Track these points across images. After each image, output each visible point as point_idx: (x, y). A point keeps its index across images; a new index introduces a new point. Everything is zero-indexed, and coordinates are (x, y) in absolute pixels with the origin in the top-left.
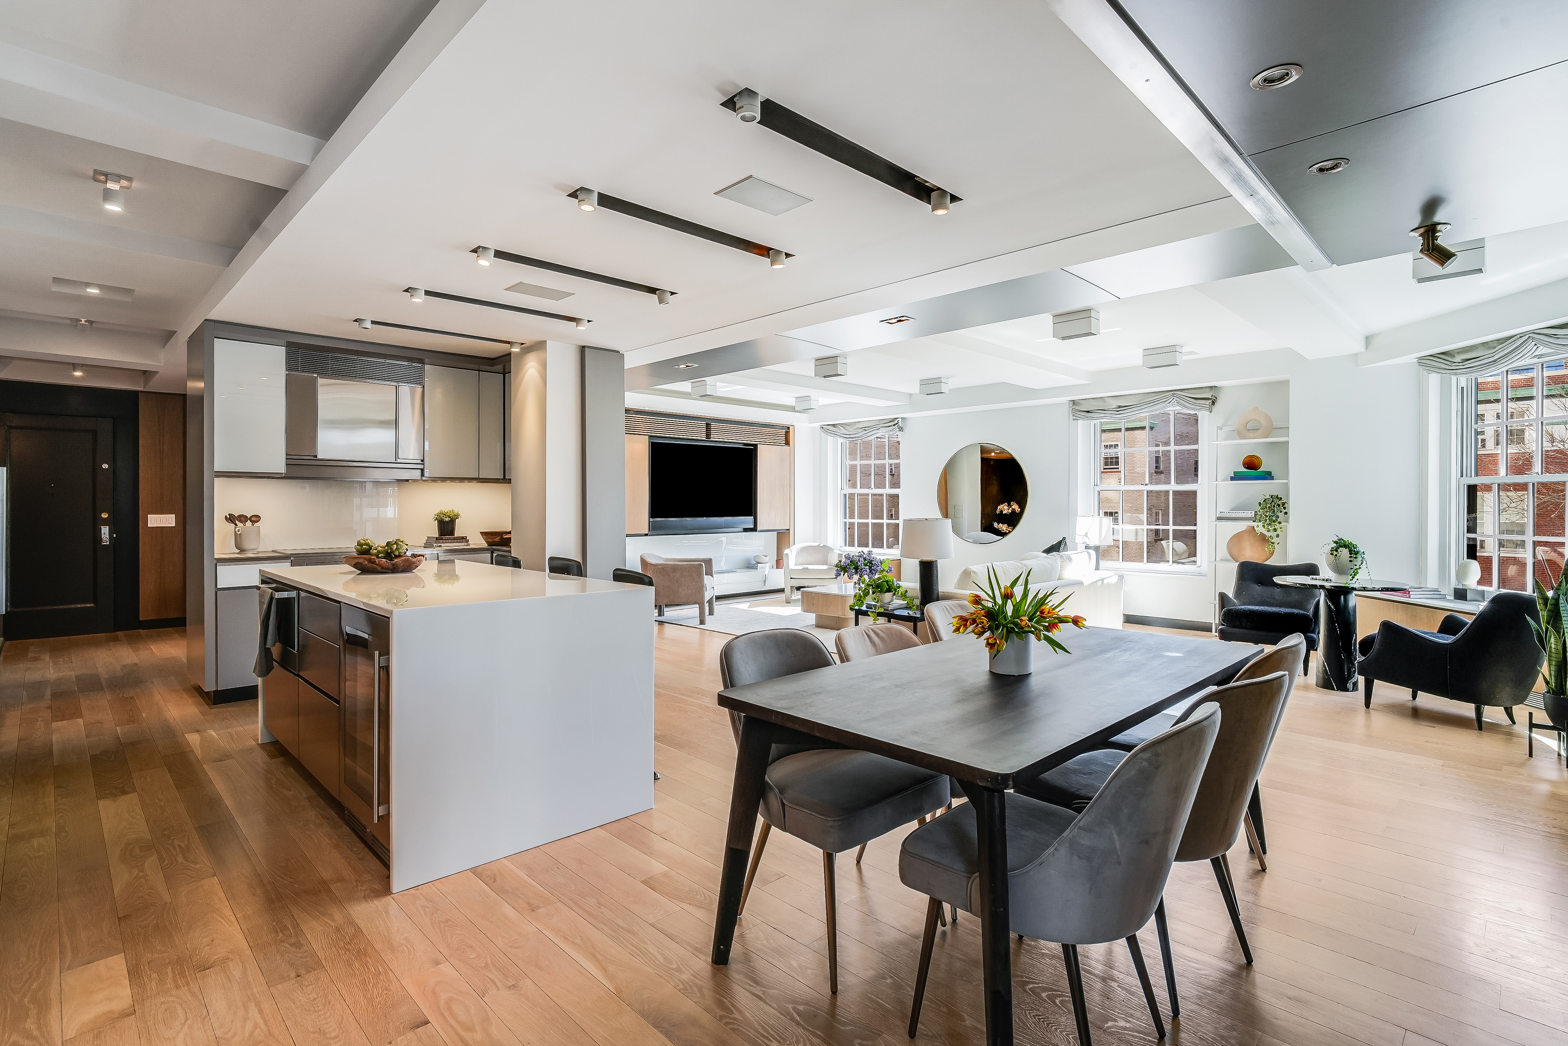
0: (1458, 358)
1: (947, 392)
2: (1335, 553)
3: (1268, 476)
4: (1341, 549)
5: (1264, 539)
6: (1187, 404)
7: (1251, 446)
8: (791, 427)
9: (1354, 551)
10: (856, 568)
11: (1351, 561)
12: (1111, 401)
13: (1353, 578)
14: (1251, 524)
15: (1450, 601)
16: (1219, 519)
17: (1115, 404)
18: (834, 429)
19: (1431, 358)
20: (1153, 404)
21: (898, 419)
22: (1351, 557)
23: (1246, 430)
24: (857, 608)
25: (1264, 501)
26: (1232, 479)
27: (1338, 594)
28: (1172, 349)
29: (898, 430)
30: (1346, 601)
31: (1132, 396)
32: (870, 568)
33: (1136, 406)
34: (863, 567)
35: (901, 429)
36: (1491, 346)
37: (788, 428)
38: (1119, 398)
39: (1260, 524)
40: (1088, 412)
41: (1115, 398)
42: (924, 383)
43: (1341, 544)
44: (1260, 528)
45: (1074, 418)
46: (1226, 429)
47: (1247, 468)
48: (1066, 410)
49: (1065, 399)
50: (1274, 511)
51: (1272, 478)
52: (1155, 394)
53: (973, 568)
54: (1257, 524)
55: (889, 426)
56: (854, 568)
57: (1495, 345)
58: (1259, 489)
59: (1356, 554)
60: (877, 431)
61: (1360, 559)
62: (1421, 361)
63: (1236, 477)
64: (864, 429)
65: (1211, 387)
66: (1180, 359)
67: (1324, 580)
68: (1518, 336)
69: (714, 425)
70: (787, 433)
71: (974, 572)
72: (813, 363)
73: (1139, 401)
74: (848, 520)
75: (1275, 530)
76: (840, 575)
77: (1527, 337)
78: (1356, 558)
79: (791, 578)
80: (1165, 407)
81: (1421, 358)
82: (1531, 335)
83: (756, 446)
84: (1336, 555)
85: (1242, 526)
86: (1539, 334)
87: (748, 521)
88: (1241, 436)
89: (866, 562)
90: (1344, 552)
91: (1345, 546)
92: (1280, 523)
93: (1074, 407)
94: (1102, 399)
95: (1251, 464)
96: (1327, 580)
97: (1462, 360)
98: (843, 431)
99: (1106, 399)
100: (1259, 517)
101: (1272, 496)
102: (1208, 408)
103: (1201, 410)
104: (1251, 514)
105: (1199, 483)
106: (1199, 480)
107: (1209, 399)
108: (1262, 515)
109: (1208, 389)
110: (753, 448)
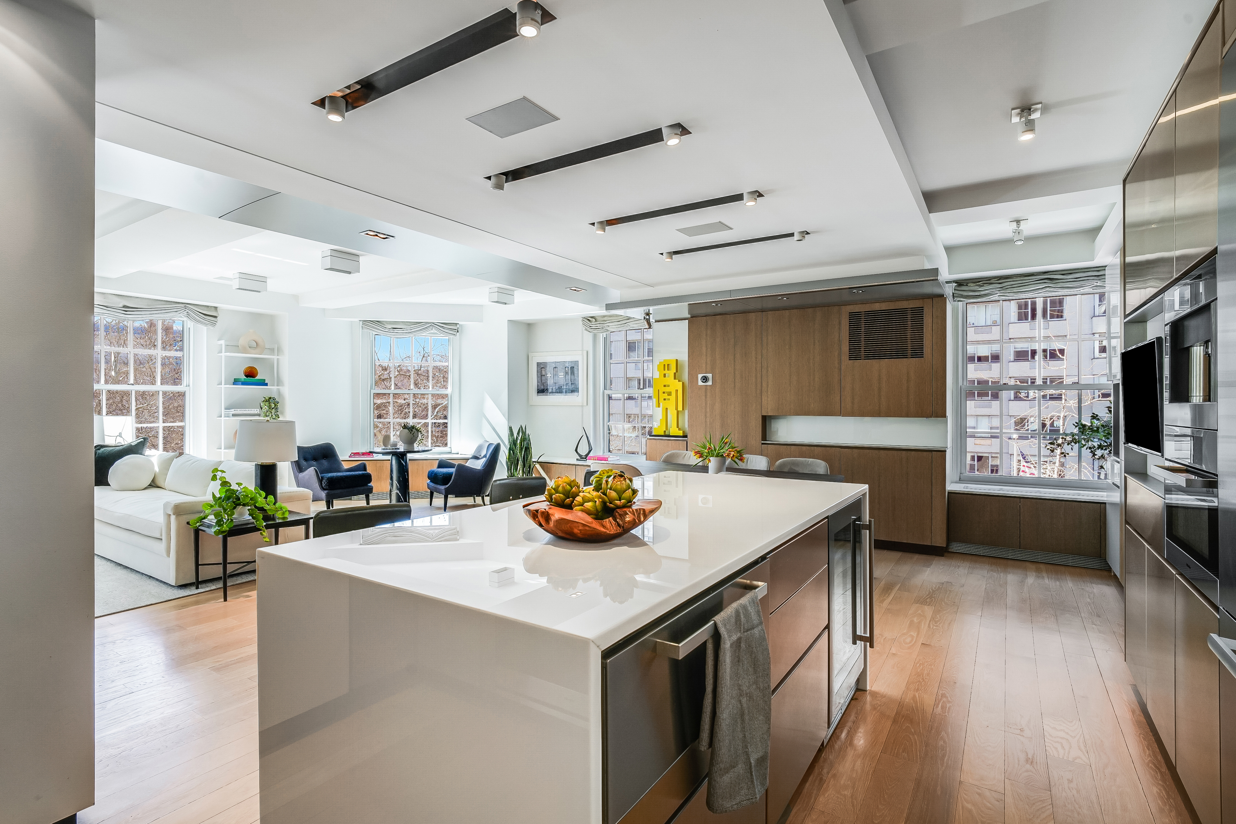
0: (388, 326)
3: (263, 383)
6: (197, 318)
7: (255, 359)
19: (369, 322)
23: (248, 347)
25: (266, 401)
26: (234, 383)
31: (139, 300)
38: (127, 298)
41: (119, 296)
47: (246, 376)
51: (266, 385)
57: (410, 324)
58: (255, 393)
62: (363, 322)
63: (236, 382)
68: (425, 323)
77: (430, 325)
82: (432, 324)
86: (437, 325)
88: (245, 351)
95: (251, 374)
97: (391, 327)
99: (110, 296)
100: (264, 413)
101: (270, 398)
102: (214, 324)
103: (206, 325)
104: (257, 411)
105: (185, 385)
106: (185, 381)
107: (216, 317)
108: (267, 412)
109: (213, 308)
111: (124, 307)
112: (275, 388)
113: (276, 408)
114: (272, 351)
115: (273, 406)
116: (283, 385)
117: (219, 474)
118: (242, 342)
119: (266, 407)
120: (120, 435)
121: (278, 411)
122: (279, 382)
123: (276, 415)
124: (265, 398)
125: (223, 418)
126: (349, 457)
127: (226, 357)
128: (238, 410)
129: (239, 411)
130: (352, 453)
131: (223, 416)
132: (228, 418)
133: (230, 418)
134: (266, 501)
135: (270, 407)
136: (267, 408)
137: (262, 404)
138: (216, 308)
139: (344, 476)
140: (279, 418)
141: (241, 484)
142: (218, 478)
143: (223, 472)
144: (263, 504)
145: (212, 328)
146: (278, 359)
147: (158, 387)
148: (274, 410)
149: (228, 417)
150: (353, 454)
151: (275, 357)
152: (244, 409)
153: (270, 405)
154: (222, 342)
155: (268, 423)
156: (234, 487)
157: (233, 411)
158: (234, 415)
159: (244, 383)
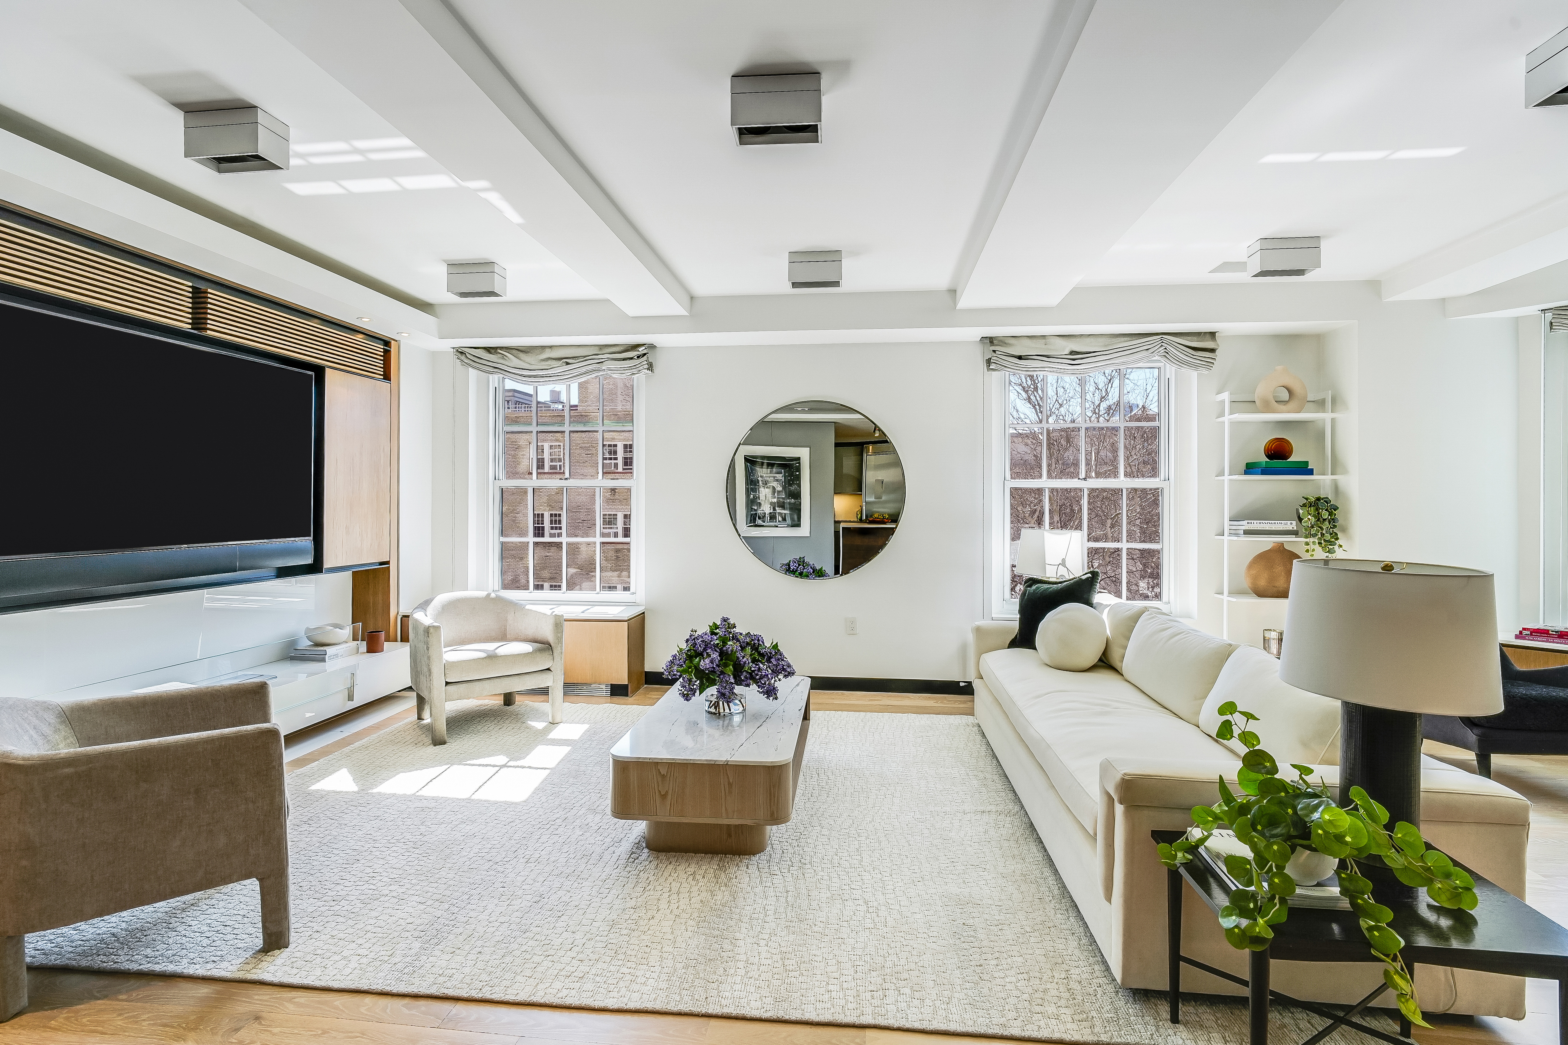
3: (1303, 469)
6: (1179, 356)
7: (1277, 424)
8: (393, 340)
17: (1066, 347)
18: (488, 357)
20: (1129, 352)
21: (644, 347)
23: (1272, 400)
25: (1305, 505)
26: (1249, 472)
29: (646, 367)
31: (1092, 338)
35: (650, 366)
37: (389, 342)
38: (1075, 338)
41: (1065, 338)
42: (798, 257)
45: (992, 366)
47: (1271, 456)
48: (977, 351)
51: (1311, 472)
52: (1131, 337)
55: (625, 359)
58: (1289, 489)
60: (599, 366)
62: (1552, 313)
63: (1250, 469)
64: (566, 361)
65: (1208, 332)
69: (213, 292)
70: (386, 353)
73: (1107, 346)
74: (506, 540)
79: (447, 683)
83: (320, 371)
85: (1268, 543)
87: (303, 548)
88: (1262, 409)
93: (989, 348)
94: (1038, 338)
95: (1277, 452)
100: (1306, 530)
101: (1318, 499)
102: (1210, 364)
103: (1196, 367)
104: (1292, 525)
105: (1162, 477)
106: (1162, 474)
107: (1212, 351)
108: (1312, 527)
109: (1208, 336)
110: (313, 373)
111: (1072, 353)
112: (1328, 478)
113: (1333, 521)
114: (1320, 404)
115: (1325, 515)
116: (1345, 472)
117: (1238, 720)
118: (1263, 390)
119: (1309, 517)
120: (1063, 563)
121: (1335, 526)
122: (1336, 466)
123: (1331, 534)
124: (1307, 499)
125: (1226, 538)
126: (1517, 637)
127: (1232, 424)
128: (1255, 522)
129: (1256, 525)
130: (1524, 629)
131: (1226, 532)
132: (1235, 538)
133: (1240, 539)
134: (1390, 836)
135: (1318, 517)
136: (1313, 520)
137: (1301, 512)
138: (1212, 335)
139: (1535, 699)
140: (1337, 539)
141: (1309, 771)
142: (1236, 734)
143: (1249, 716)
144: (1379, 845)
145: (1205, 372)
146: (1333, 420)
147: (1122, 482)
148: (1327, 523)
149: (1237, 535)
150: (1528, 632)
151: (1325, 416)
152: (1266, 522)
153: (1318, 513)
154: (1225, 396)
155: (1387, 577)
156: (1287, 774)
157: (1245, 525)
158: (1247, 532)
159: (1266, 471)
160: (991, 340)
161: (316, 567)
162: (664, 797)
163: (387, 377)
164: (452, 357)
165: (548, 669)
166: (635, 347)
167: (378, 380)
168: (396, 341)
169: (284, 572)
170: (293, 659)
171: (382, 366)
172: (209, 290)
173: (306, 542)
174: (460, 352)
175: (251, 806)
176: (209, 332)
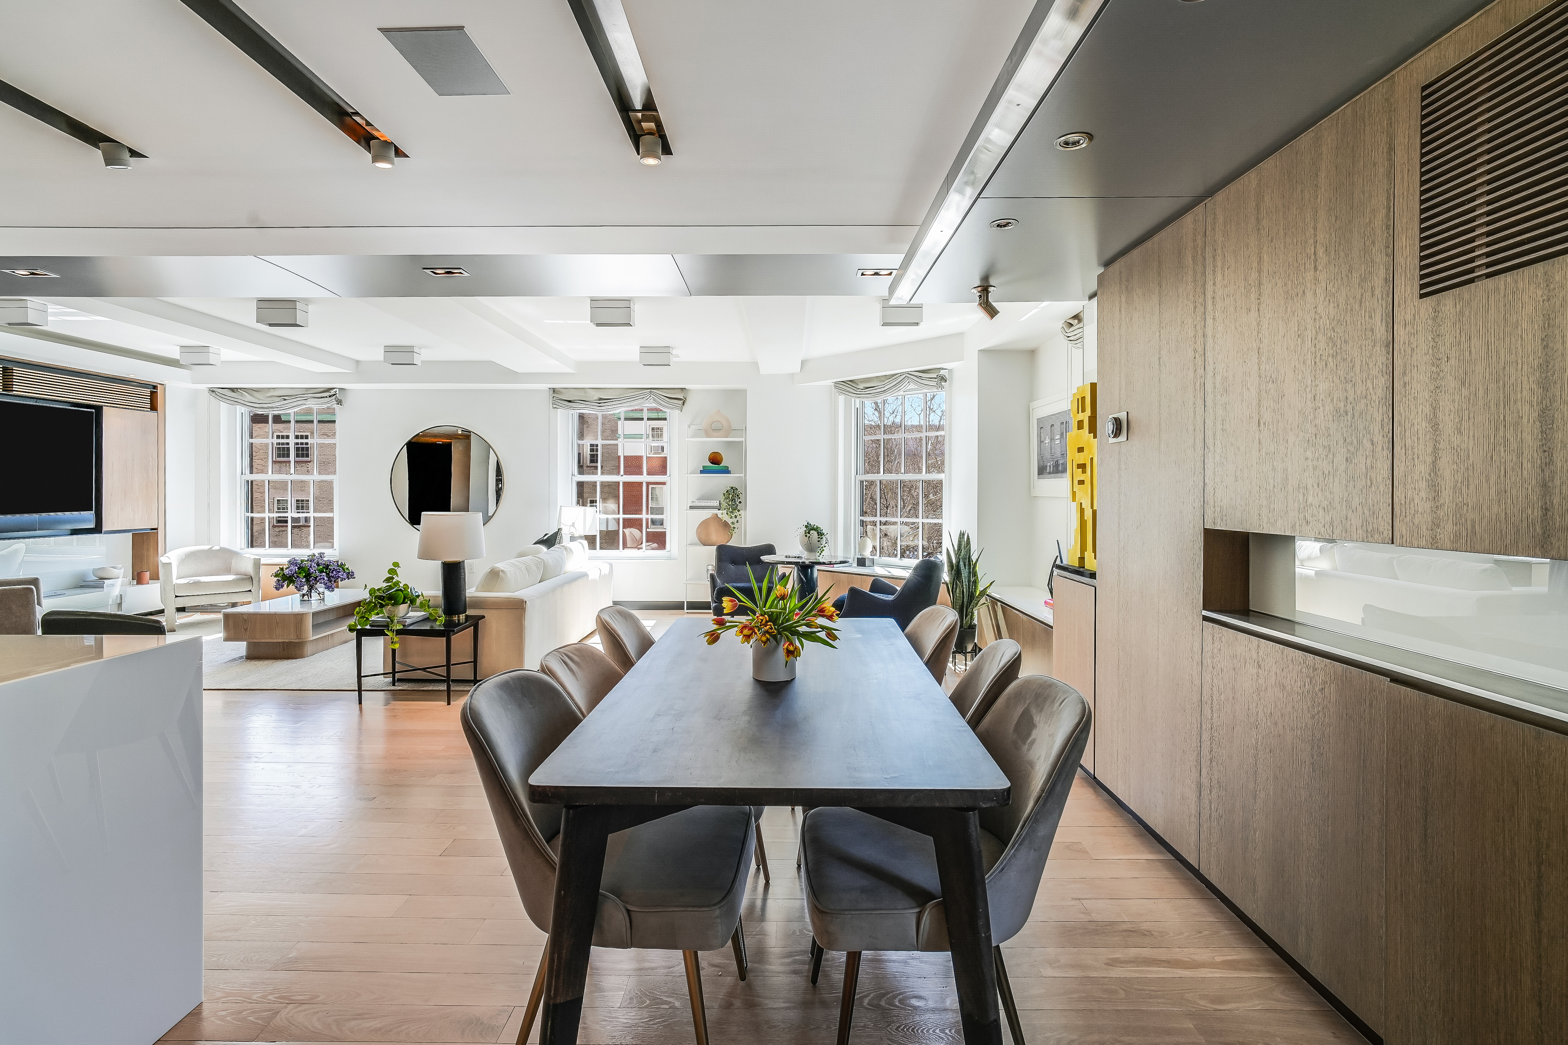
0: (861, 386)
1: (420, 364)
2: (808, 535)
3: (726, 471)
4: (812, 532)
5: (726, 525)
6: (662, 403)
7: (714, 444)
8: (159, 385)
9: (821, 533)
10: (308, 576)
11: (819, 541)
12: (592, 392)
13: (820, 554)
14: (716, 511)
15: (855, 567)
16: (691, 507)
17: (596, 395)
18: (232, 394)
19: (843, 384)
20: (632, 399)
21: (335, 390)
22: (819, 538)
23: (712, 430)
24: (359, 627)
25: (727, 492)
26: (702, 472)
27: (805, 569)
28: (666, 350)
29: (336, 403)
30: (812, 572)
31: (612, 390)
32: (328, 574)
33: (615, 400)
34: (318, 574)
35: (339, 402)
36: (881, 379)
37: (155, 387)
38: (602, 390)
39: (725, 512)
40: (570, 401)
41: (596, 390)
42: (390, 350)
43: (809, 528)
44: (723, 515)
45: (555, 406)
46: (693, 427)
47: (711, 463)
48: (547, 398)
49: (545, 386)
50: (735, 501)
51: (730, 473)
52: (634, 390)
53: (500, 566)
54: (722, 512)
55: (322, 398)
56: (305, 577)
57: (884, 379)
58: (719, 482)
59: (821, 536)
60: (304, 402)
61: (824, 539)
62: (836, 385)
63: (703, 470)
64: (284, 398)
65: (682, 389)
66: (674, 360)
67: (795, 557)
68: (899, 375)
69: (17, 371)
70: (153, 396)
71: (502, 571)
72: (254, 306)
73: (619, 395)
74: (250, 515)
75: (736, 517)
76: (282, 586)
77: (905, 375)
78: (822, 538)
79: (176, 596)
80: (642, 403)
81: (836, 383)
82: (908, 375)
83: (99, 409)
84: (809, 537)
85: (707, 514)
86: (912, 375)
87: (87, 518)
88: (708, 435)
89: (321, 567)
90: (814, 534)
91: (813, 529)
92: (739, 511)
93: (555, 395)
94: (583, 390)
95: (715, 459)
96: (798, 557)
97: (864, 387)
98: (249, 398)
99: (588, 390)
101: (733, 489)
102: (684, 407)
104: (716, 504)
105: (667, 476)
106: (668, 474)
107: (684, 399)
108: (726, 506)
110: (94, 411)
111: (600, 399)
112: (739, 477)
113: (738, 501)
114: (739, 432)
115: (735, 498)
116: (750, 472)
118: (705, 424)
120: (573, 525)
121: (739, 504)
122: (745, 469)
123: (736, 508)
124: (725, 489)
127: (695, 442)
128: (704, 501)
137: (723, 496)
138: (686, 390)
145: (682, 413)
146: (746, 441)
151: (742, 439)
159: (710, 472)
160: (554, 390)
161: (98, 529)
162: (246, 630)
163: (153, 407)
164: (207, 394)
165: (250, 591)
166: (329, 390)
167: (148, 411)
168: (163, 385)
169: (75, 532)
170: (82, 587)
171: (149, 402)
172: (14, 368)
173: (90, 515)
174: (212, 391)
175: (18, 619)
176: (14, 392)
